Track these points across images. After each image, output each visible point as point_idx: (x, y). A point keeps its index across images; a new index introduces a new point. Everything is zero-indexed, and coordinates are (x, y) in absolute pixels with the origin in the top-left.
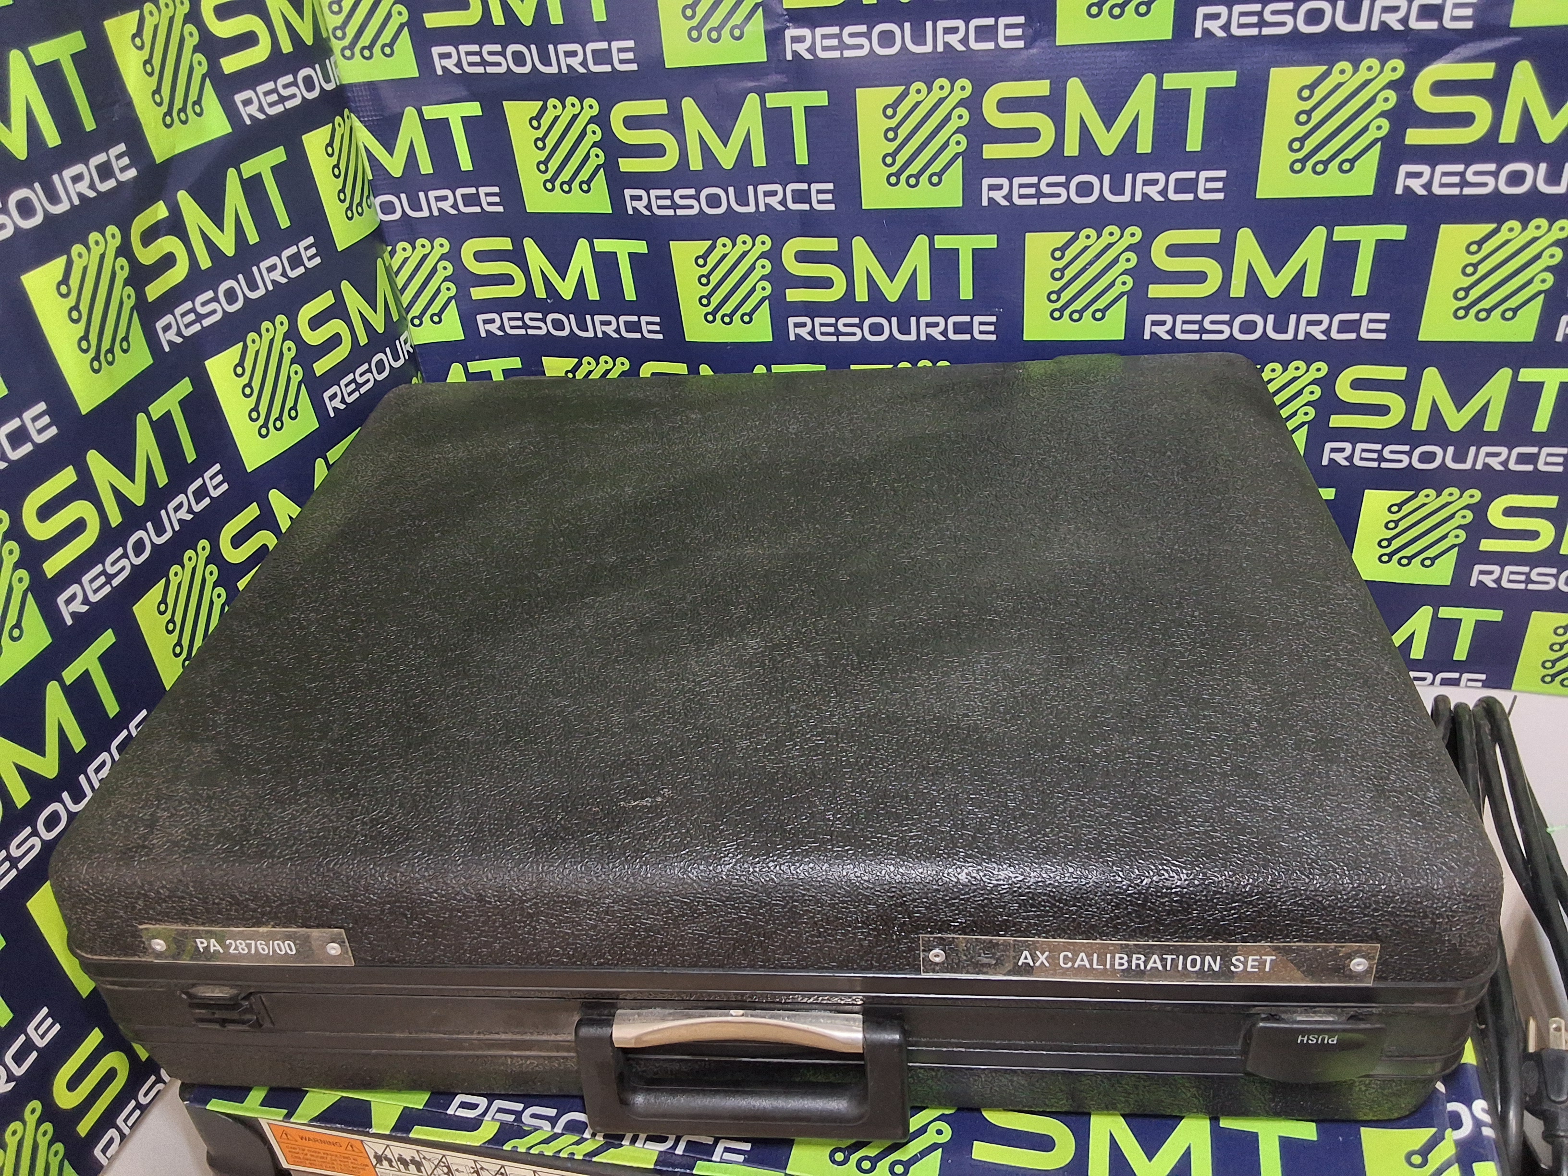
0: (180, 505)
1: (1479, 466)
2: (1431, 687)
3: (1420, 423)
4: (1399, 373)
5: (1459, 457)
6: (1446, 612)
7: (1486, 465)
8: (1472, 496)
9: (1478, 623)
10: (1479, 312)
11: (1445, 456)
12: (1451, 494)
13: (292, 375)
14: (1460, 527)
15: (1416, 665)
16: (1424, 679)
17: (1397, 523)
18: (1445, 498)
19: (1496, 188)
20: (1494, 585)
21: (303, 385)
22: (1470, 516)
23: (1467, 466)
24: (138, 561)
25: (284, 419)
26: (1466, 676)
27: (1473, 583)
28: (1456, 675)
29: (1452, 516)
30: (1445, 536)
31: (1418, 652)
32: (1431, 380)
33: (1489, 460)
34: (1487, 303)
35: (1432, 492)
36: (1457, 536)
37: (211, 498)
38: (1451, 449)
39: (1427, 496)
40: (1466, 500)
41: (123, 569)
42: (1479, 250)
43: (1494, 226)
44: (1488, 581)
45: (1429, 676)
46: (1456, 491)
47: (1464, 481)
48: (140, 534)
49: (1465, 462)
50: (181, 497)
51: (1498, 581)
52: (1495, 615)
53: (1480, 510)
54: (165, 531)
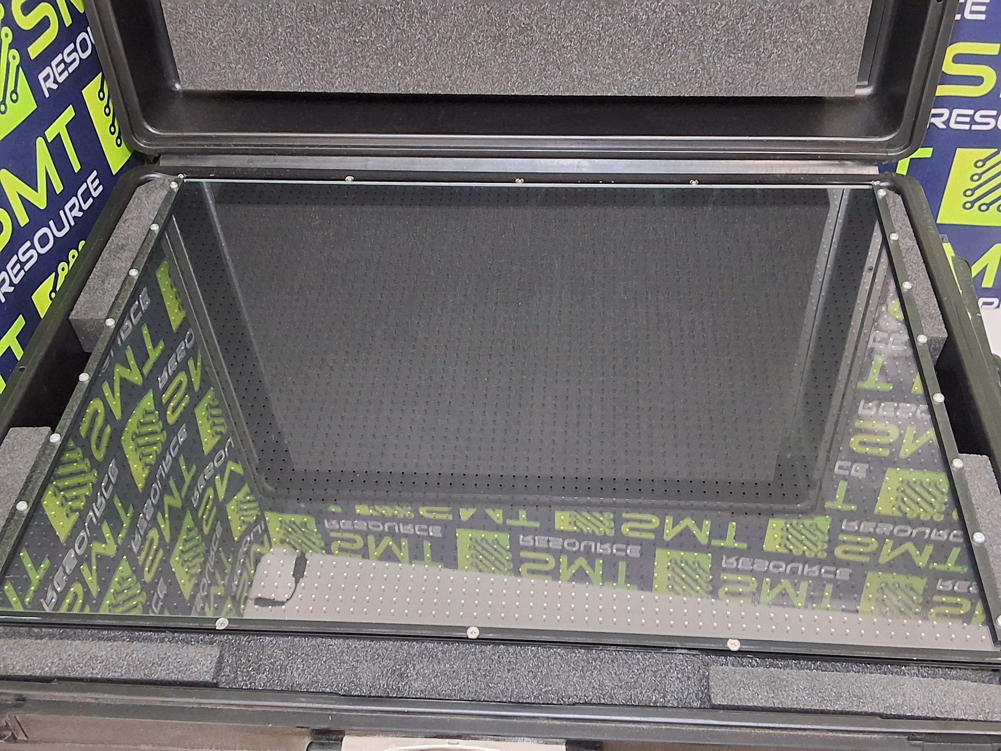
0: (74, 206)
2: (997, 310)
13: (11, 60)
15: (987, 293)
16: (992, 303)
17: (980, 175)
21: (20, 69)
24: (43, 251)
25: (7, 102)
31: (988, 282)
37: (93, 198)
41: (32, 257)
42: (983, 165)
48: (45, 230)
50: (74, 200)
54: (64, 227)
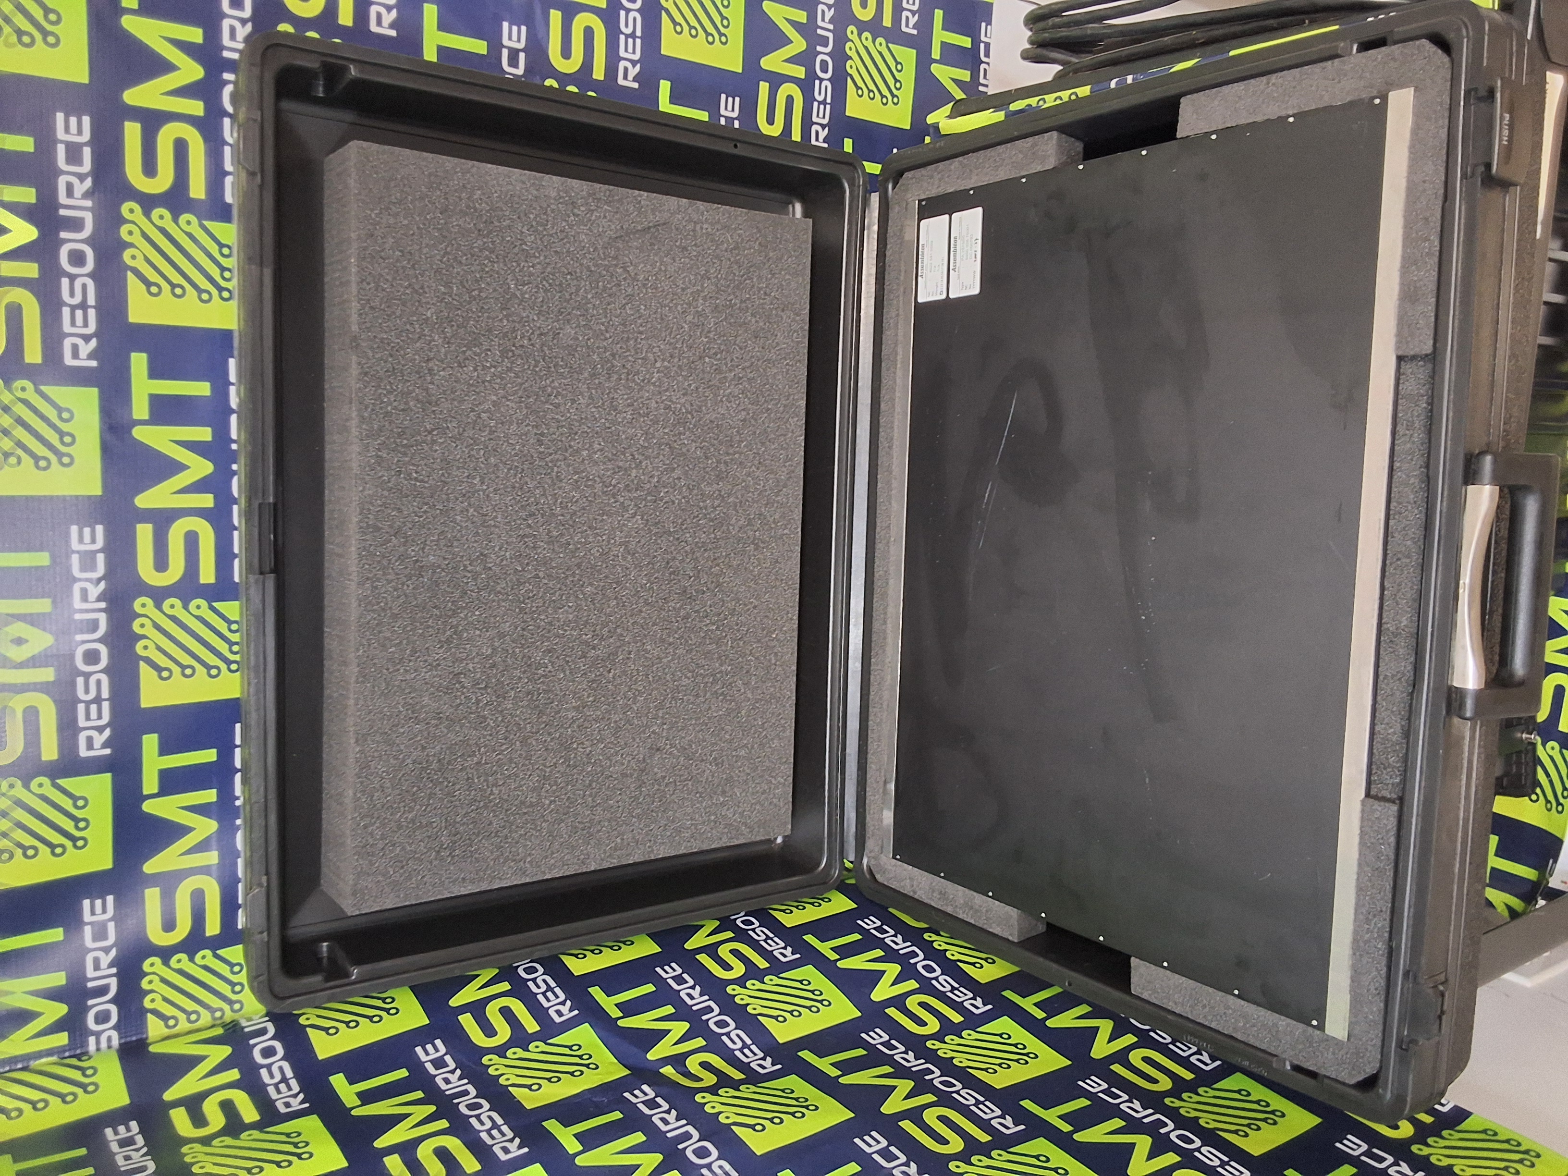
1: (831, 27)
3: (800, 72)
4: (764, 87)
5: (824, 42)
6: (936, 54)
7: (830, 22)
8: (852, 33)
9: (944, 28)
10: (723, 26)
11: (824, 53)
12: (850, 49)
14: (874, 42)
15: (975, 76)
16: (985, 70)
18: (852, 53)
19: (637, 10)
20: (917, 16)
22: (866, 34)
23: (830, 35)
26: (983, 38)
27: (915, 32)
28: (982, 46)
29: (866, 48)
30: (880, 53)
32: (772, 62)
33: (827, 19)
34: (717, 19)
35: (849, 63)
36: (881, 44)
38: (819, 48)
39: (851, 67)
40: (854, 37)
42: (680, 25)
43: (663, 13)
44: (913, 20)
45: (983, 66)
46: (849, 45)
47: (841, 39)
49: (828, 38)
51: (913, 13)
52: (939, 14)
53: (862, 27)
